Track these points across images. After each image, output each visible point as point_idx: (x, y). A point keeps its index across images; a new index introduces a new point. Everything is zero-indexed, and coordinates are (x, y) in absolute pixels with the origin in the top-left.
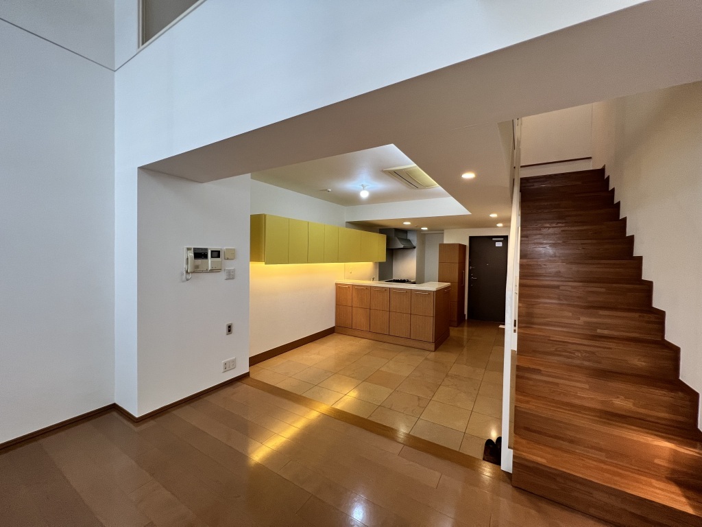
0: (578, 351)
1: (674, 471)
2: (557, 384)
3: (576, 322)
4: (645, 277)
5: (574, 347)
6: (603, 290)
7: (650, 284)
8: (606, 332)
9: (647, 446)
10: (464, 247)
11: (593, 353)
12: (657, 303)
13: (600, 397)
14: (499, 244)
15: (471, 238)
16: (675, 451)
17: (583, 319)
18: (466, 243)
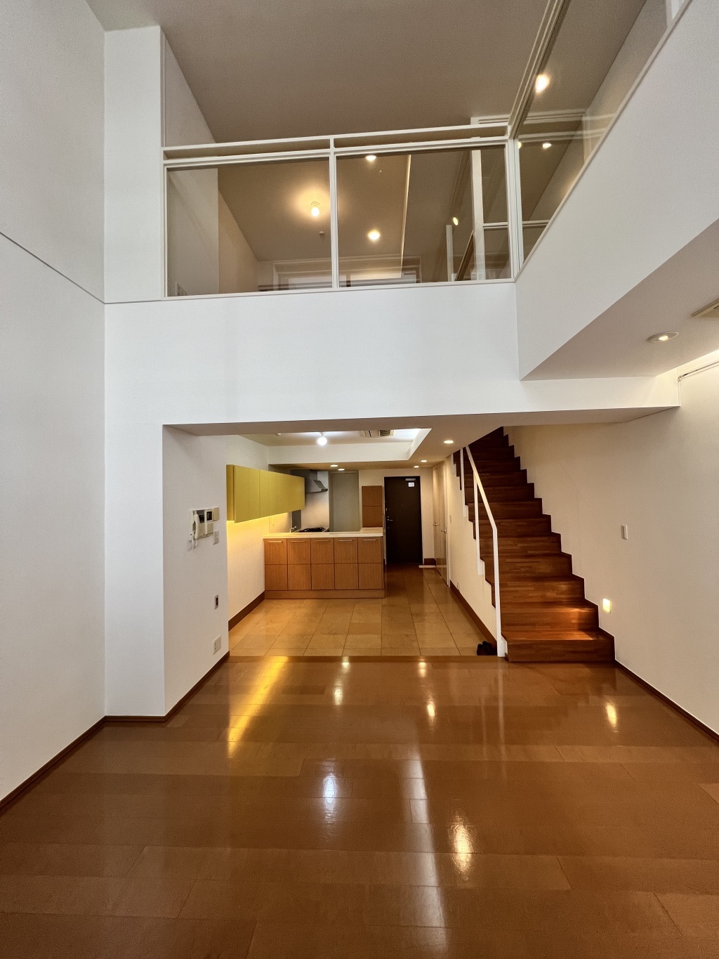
0: (523, 567)
1: (580, 624)
2: (517, 591)
3: (515, 548)
4: (545, 512)
5: (520, 565)
6: (525, 523)
7: (549, 517)
8: (532, 552)
9: (569, 614)
10: (380, 487)
11: (530, 567)
12: (554, 529)
13: (540, 594)
14: (411, 485)
15: (386, 479)
16: (580, 613)
17: (520, 545)
18: (382, 484)
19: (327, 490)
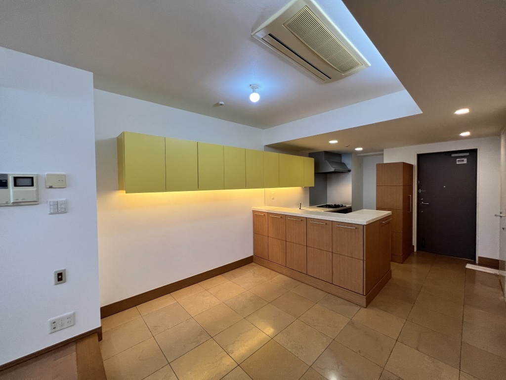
10: (411, 166)
14: (462, 161)
15: (420, 157)
18: (414, 162)
19: (349, 171)
